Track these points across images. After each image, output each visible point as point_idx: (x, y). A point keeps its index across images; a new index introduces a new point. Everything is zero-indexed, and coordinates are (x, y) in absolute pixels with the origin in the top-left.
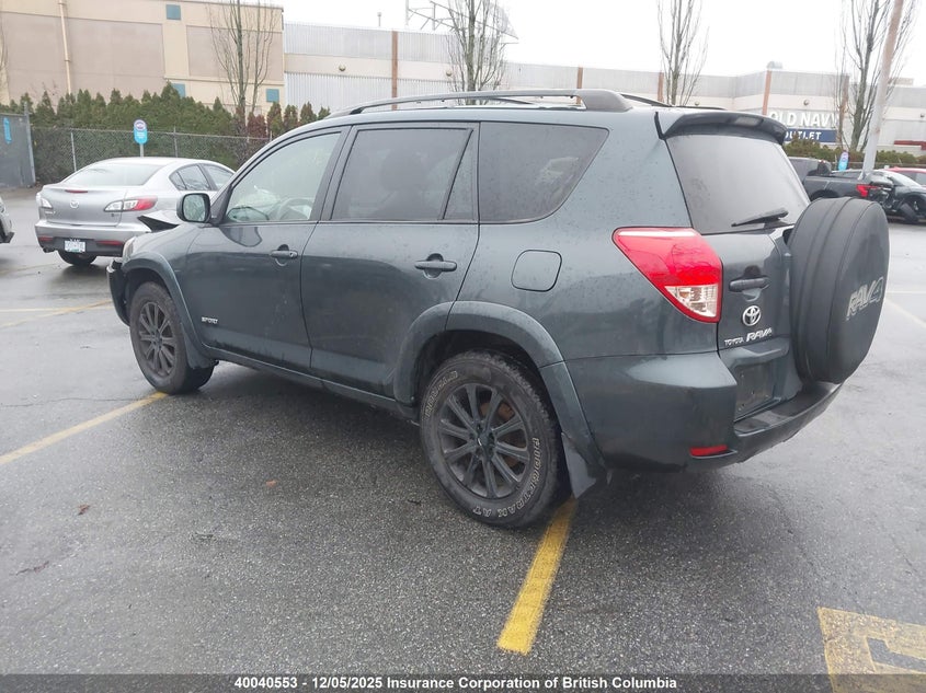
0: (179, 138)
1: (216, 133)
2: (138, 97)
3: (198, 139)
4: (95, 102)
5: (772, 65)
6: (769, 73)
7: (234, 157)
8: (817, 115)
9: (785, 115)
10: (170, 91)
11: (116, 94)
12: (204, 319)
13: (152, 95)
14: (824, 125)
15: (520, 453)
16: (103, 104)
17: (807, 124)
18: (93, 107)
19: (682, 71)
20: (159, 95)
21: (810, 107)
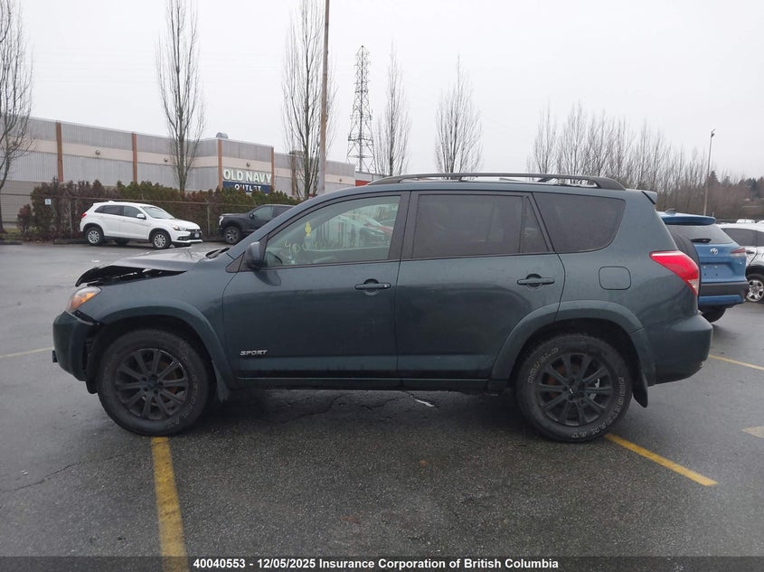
5: (219, 135)
6: (220, 141)
8: (256, 174)
9: (235, 173)
12: (243, 353)
14: (262, 181)
15: (606, 390)
17: (251, 180)
19: (185, 138)
21: (250, 168)
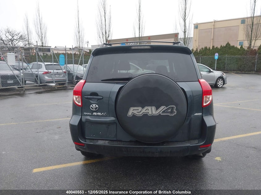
0: (228, 57)
1: (239, 55)
2: (219, 47)
3: (233, 57)
4: (208, 49)
7: (244, 62)
10: (228, 44)
11: (213, 47)
13: (223, 46)
16: (210, 50)
18: (207, 51)
20: (225, 46)
